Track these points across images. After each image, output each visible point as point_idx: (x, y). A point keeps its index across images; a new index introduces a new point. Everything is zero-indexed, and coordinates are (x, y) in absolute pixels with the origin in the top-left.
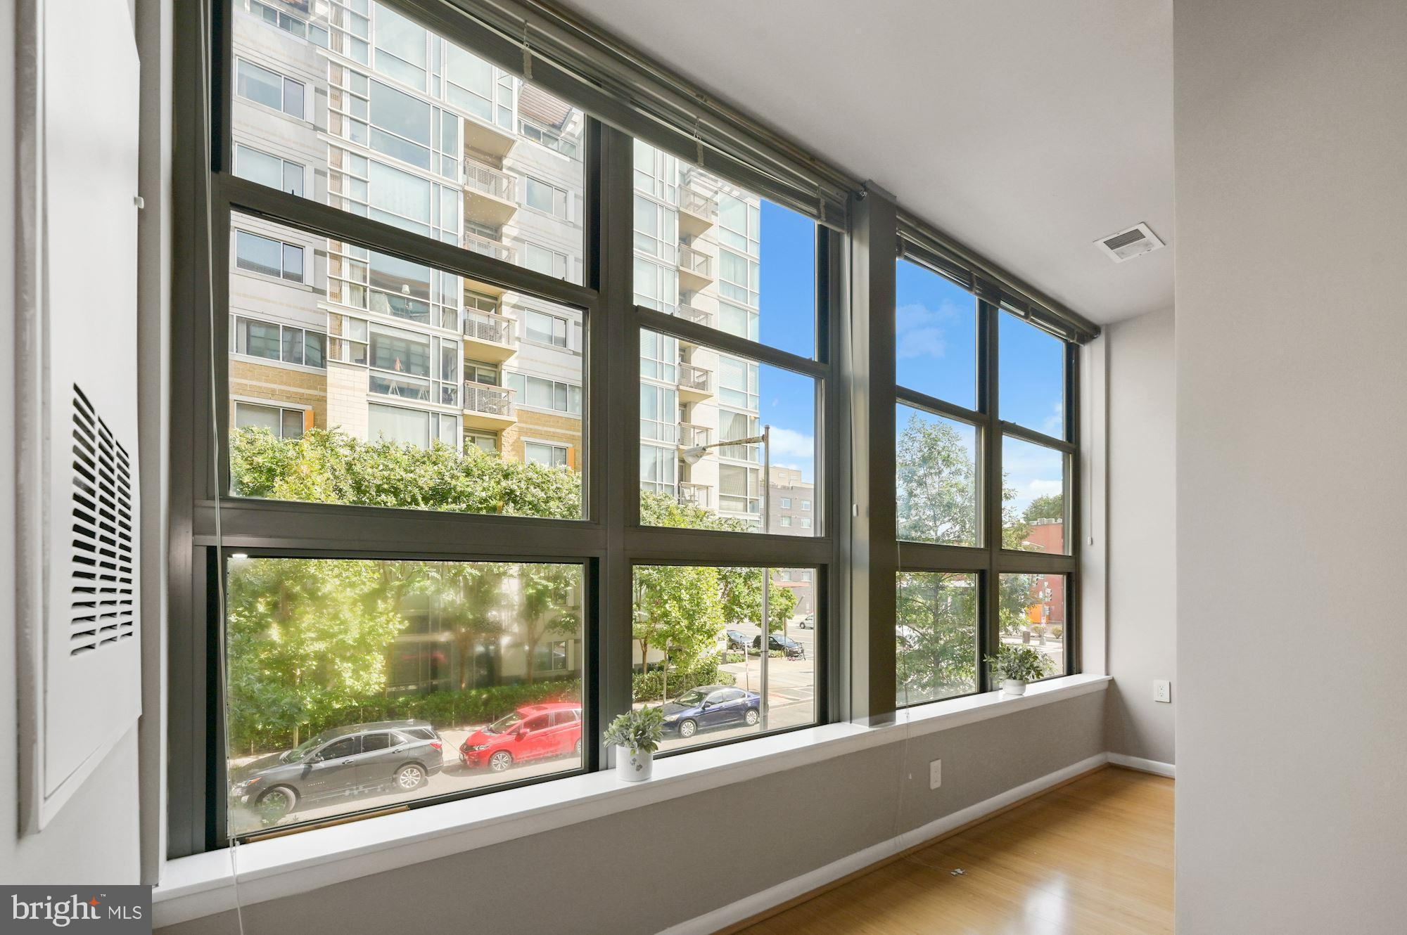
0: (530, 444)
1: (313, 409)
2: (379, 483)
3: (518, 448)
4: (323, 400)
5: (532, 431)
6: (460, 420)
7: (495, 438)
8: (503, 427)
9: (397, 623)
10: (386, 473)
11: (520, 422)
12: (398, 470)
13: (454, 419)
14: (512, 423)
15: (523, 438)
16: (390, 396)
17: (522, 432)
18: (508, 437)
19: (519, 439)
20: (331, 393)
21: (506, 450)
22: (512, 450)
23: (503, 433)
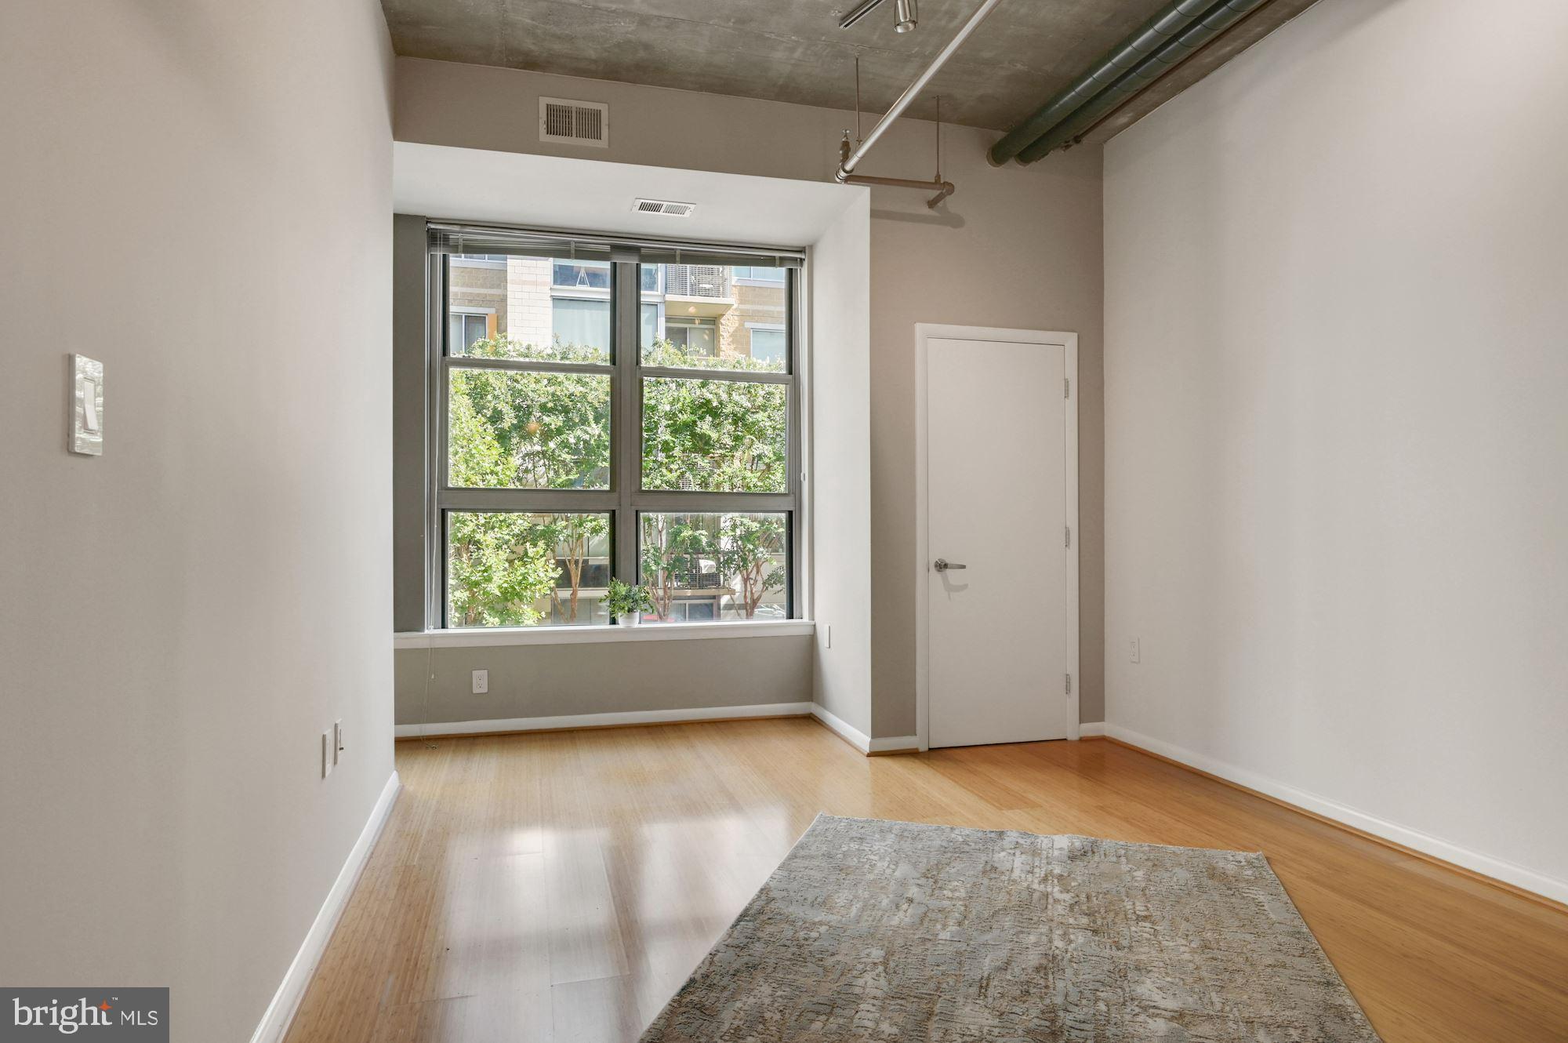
0: (756, 331)
1: (496, 312)
2: (543, 400)
3: (741, 341)
4: (504, 300)
5: (761, 314)
6: (662, 309)
7: (711, 327)
8: (721, 312)
9: (550, 570)
10: (551, 389)
11: (742, 302)
12: (566, 383)
13: (654, 308)
14: (728, 306)
15: (748, 325)
16: (579, 287)
17: (744, 316)
18: (728, 325)
19: (743, 325)
20: (513, 292)
21: (724, 343)
22: (733, 342)
23: (722, 321)
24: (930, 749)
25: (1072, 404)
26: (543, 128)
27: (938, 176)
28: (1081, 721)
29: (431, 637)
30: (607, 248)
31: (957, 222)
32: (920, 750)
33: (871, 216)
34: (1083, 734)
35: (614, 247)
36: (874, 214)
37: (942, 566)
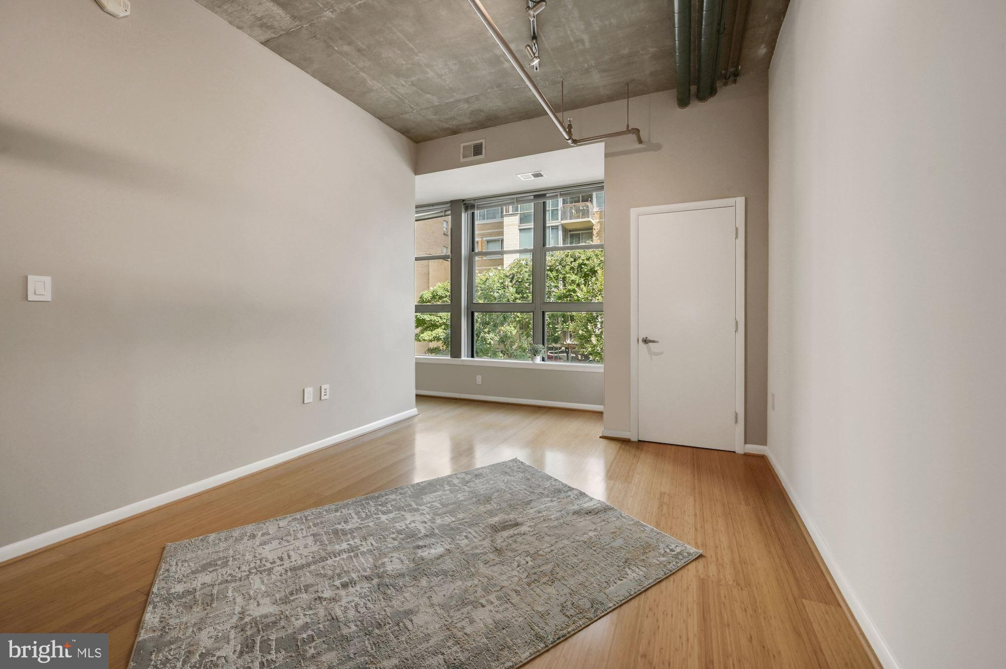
8: (592, 225)
24: (639, 441)
25: (741, 241)
26: (461, 156)
27: (628, 126)
28: (746, 442)
29: (463, 360)
30: (532, 197)
31: (658, 147)
32: (632, 440)
33: (605, 157)
34: (747, 451)
35: (535, 196)
36: (607, 155)
37: (646, 341)
